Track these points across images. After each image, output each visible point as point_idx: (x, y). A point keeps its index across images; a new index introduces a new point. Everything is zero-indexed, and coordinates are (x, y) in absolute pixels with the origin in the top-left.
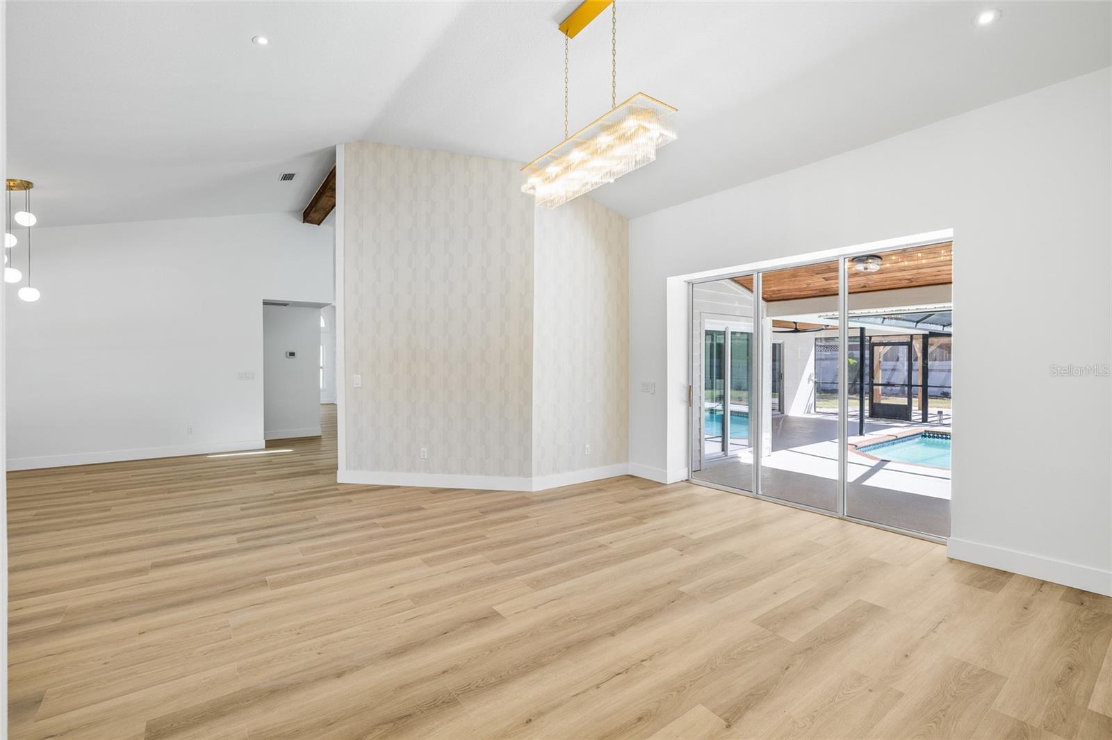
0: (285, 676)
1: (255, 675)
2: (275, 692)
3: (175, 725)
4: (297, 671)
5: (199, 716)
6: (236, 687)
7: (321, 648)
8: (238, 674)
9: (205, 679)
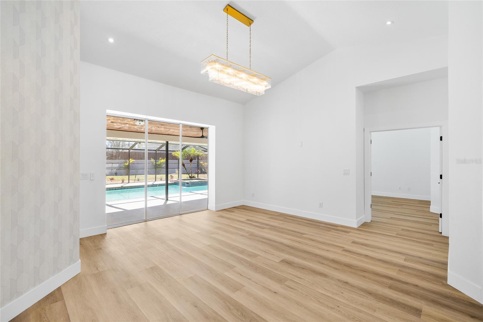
0: (362, 295)
1: (371, 304)
2: (370, 293)
3: (410, 309)
4: (356, 294)
5: (400, 305)
6: (381, 305)
7: (339, 294)
8: (377, 309)
9: (391, 318)
